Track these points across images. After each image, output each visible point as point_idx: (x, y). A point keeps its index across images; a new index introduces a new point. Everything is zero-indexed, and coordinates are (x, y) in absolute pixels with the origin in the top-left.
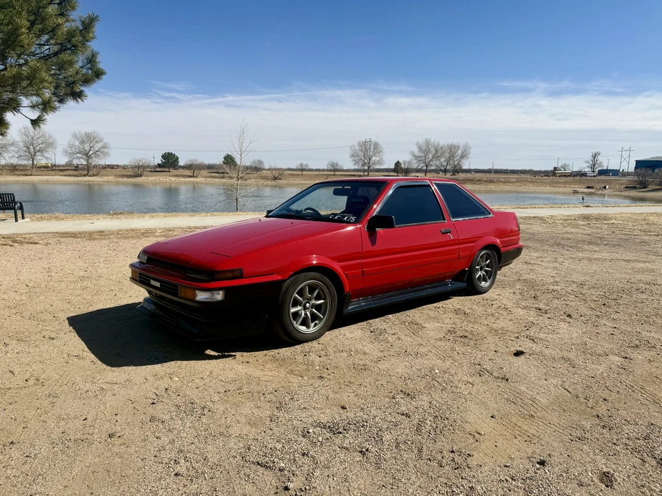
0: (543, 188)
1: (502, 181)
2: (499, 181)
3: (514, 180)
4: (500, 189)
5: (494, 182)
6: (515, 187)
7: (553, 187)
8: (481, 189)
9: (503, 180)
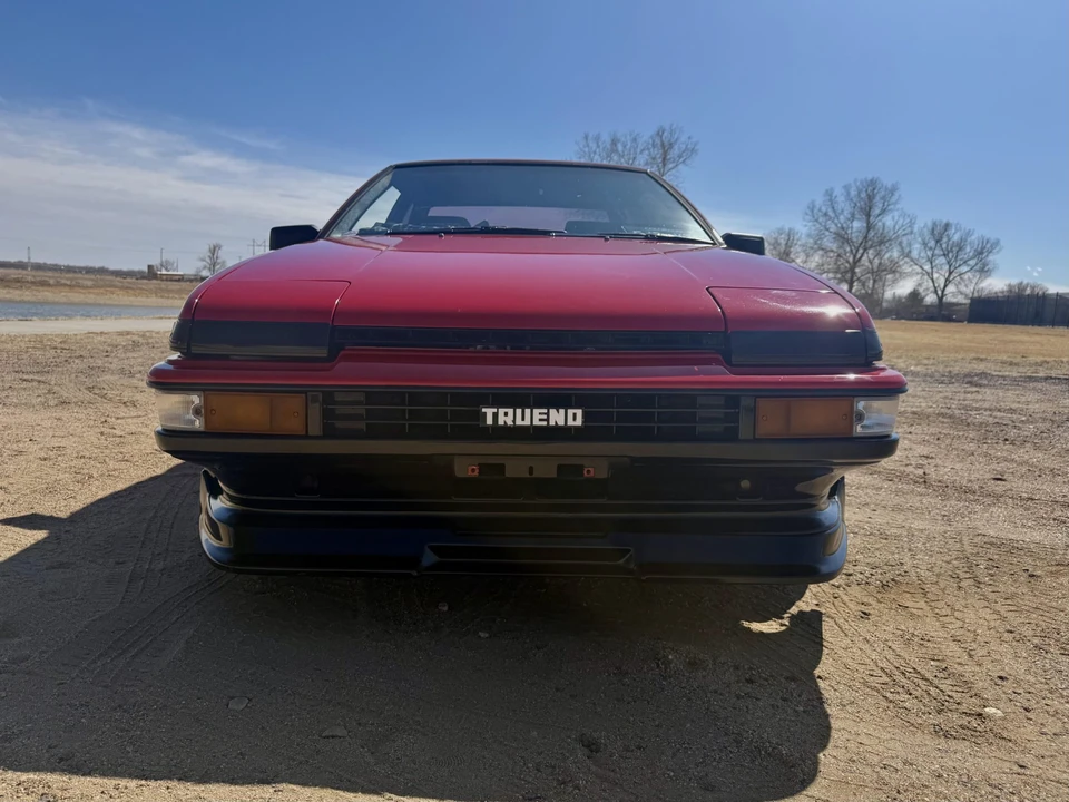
0: (144, 299)
1: (65, 285)
2: (58, 284)
3: (90, 283)
4: (64, 300)
5: (49, 285)
6: (92, 296)
7: (162, 297)
8: (26, 299)
9: (68, 283)
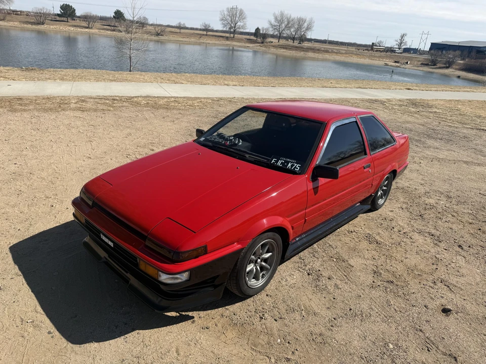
0: (363, 60)
1: (335, 52)
2: (332, 52)
3: (344, 52)
4: (333, 59)
5: (329, 52)
6: (343, 57)
7: (371, 59)
8: (319, 57)
9: (336, 51)
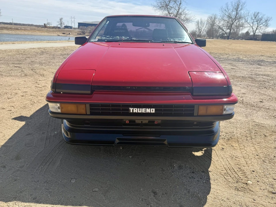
0: (44, 33)
1: (23, 29)
2: (21, 29)
3: (29, 29)
4: (23, 34)
5: (19, 30)
6: (30, 32)
7: (48, 33)
8: (13, 33)
9: (24, 29)
